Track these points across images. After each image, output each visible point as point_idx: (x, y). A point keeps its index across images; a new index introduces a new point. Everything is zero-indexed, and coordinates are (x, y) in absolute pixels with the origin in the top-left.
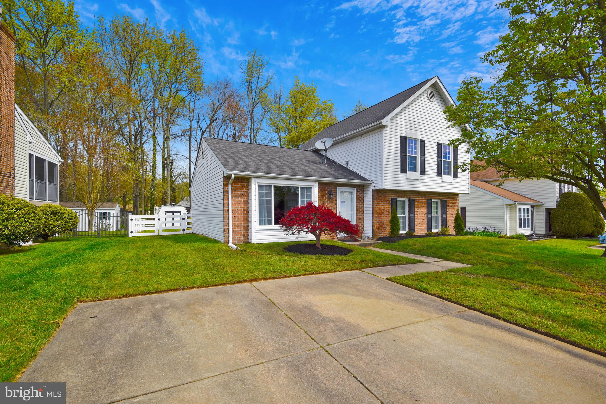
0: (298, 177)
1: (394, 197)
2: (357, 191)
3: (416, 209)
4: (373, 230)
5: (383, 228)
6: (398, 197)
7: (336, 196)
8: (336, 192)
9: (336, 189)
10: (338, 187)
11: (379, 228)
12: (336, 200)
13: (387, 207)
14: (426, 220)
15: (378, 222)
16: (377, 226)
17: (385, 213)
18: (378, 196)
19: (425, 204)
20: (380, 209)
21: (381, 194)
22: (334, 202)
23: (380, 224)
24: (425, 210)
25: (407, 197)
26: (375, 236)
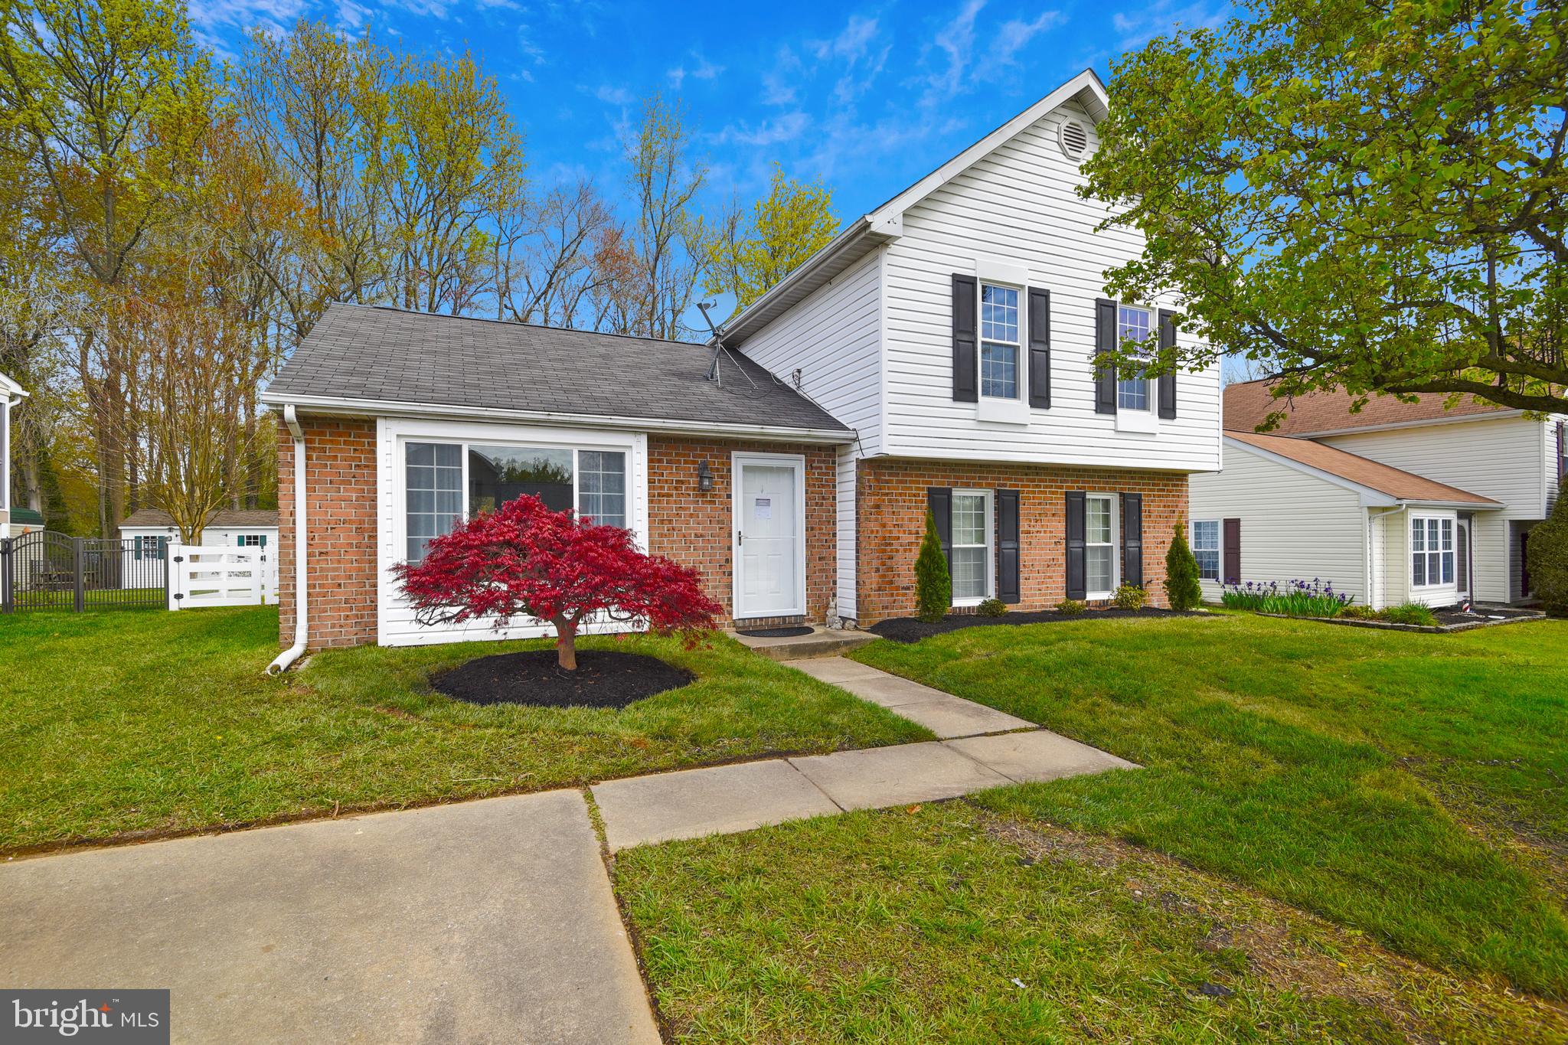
0: (556, 417)
1: (938, 483)
2: (809, 467)
3: (1024, 525)
4: (858, 596)
5: (898, 588)
6: (956, 484)
7: (729, 484)
8: (729, 470)
9: (729, 458)
10: (734, 454)
11: (879, 590)
12: (729, 496)
13: (910, 520)
14: (1062, 560)
15: (877, 570)
16: (872, 581)
17: (906, 539)
18: (878, 481)
19: (1060, 506)
20: (884, 526)
21: (890, 475)
22: (721, 503)
23: (883, 576)
24: (1059, 527)
25: (989, 486)
26: (866, 616)
